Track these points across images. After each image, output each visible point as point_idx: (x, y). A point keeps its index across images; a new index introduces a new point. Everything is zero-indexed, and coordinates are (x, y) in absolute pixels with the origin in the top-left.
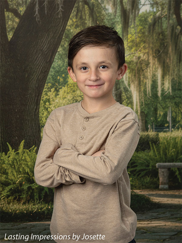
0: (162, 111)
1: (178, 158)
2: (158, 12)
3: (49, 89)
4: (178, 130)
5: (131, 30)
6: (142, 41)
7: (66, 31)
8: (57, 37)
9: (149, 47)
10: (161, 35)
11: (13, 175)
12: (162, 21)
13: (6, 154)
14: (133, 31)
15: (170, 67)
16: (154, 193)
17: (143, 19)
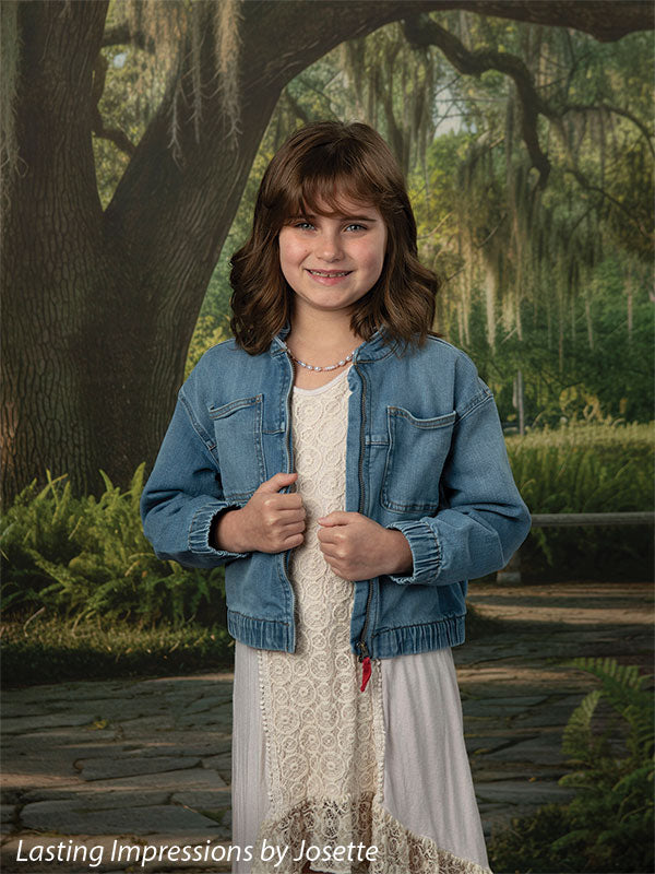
0: (500, 383)
1: (545, 502)
2: (480, 135)
3: (209, 331)
4: (542, 430)
5: (414, 180)
6: (443, 206)
7: (249, 182)
8: (226, 200)
9: (461, 220)
10: (491, 190)
11: (117, 553)
12: (494, 157)
13: (98, 501)
14: (420, 182)
15: (515, 271)
16: (485, 594)
17: (445, 151)
